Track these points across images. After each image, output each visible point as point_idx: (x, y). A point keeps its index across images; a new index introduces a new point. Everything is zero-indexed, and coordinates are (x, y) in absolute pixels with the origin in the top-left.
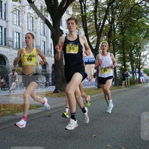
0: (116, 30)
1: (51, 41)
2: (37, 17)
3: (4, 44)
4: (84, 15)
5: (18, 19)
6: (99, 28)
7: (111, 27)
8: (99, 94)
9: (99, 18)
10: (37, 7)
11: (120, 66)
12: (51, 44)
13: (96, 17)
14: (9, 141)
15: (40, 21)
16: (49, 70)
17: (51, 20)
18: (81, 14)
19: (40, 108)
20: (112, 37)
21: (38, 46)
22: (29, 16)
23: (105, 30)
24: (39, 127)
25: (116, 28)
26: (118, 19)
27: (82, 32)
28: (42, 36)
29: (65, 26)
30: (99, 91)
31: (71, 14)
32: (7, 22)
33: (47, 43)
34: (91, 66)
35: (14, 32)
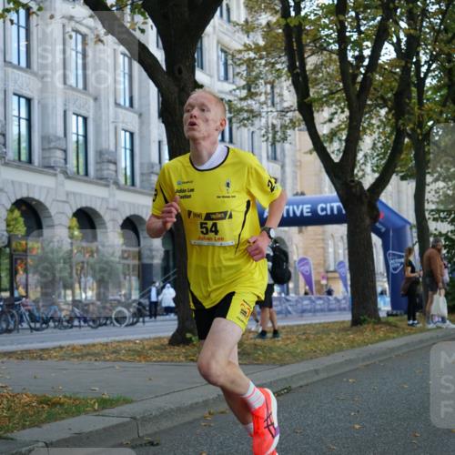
0: (429, 82)
1: (158, 131)
2: (102, 36)
4: (292, 25)
5: (23, 43)
6: (356, 76)
7: (406, 70)
8: (357, 350)
9: (355, 36)
11: (444, 232)
12: (160, 142)
13: (341, 31)
15: (115, 50)
16: (151, 250)
17: (158, 46)
18: (283, 22)
19: (115, 411)
20: (409, 113)
21: (108, 151)
22: (68, 29)
23: (382, 84)
25: (426, 74)
26: (436, 40)
27: (285, 93)
28: (124, 111)
29: (218, 71)
30: (359, 338)
31: (242, 21)
33: (141, 137)
34: (324, 232)
35: (10, 93)
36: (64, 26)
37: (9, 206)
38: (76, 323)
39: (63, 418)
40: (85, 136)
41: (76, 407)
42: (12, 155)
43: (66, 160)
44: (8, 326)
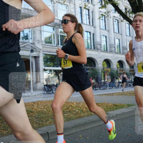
2: (123, 20)
3: (93, 48)
5: (104, 24)
10: (122, 10)
14: (104, 138)
15: (125, 23)
21: (125, 47)
24: (131, 125)
28: (128, 37)
32: (95, 27)
35: (102, 36)
36: (113, 19)
37: (103, 61)
38: (119, 87)
39: (119, 109)
40: (119, 44)
41: (122, 107)
42: (103, 49)
43: (115, 49)
44: (104, 88)
